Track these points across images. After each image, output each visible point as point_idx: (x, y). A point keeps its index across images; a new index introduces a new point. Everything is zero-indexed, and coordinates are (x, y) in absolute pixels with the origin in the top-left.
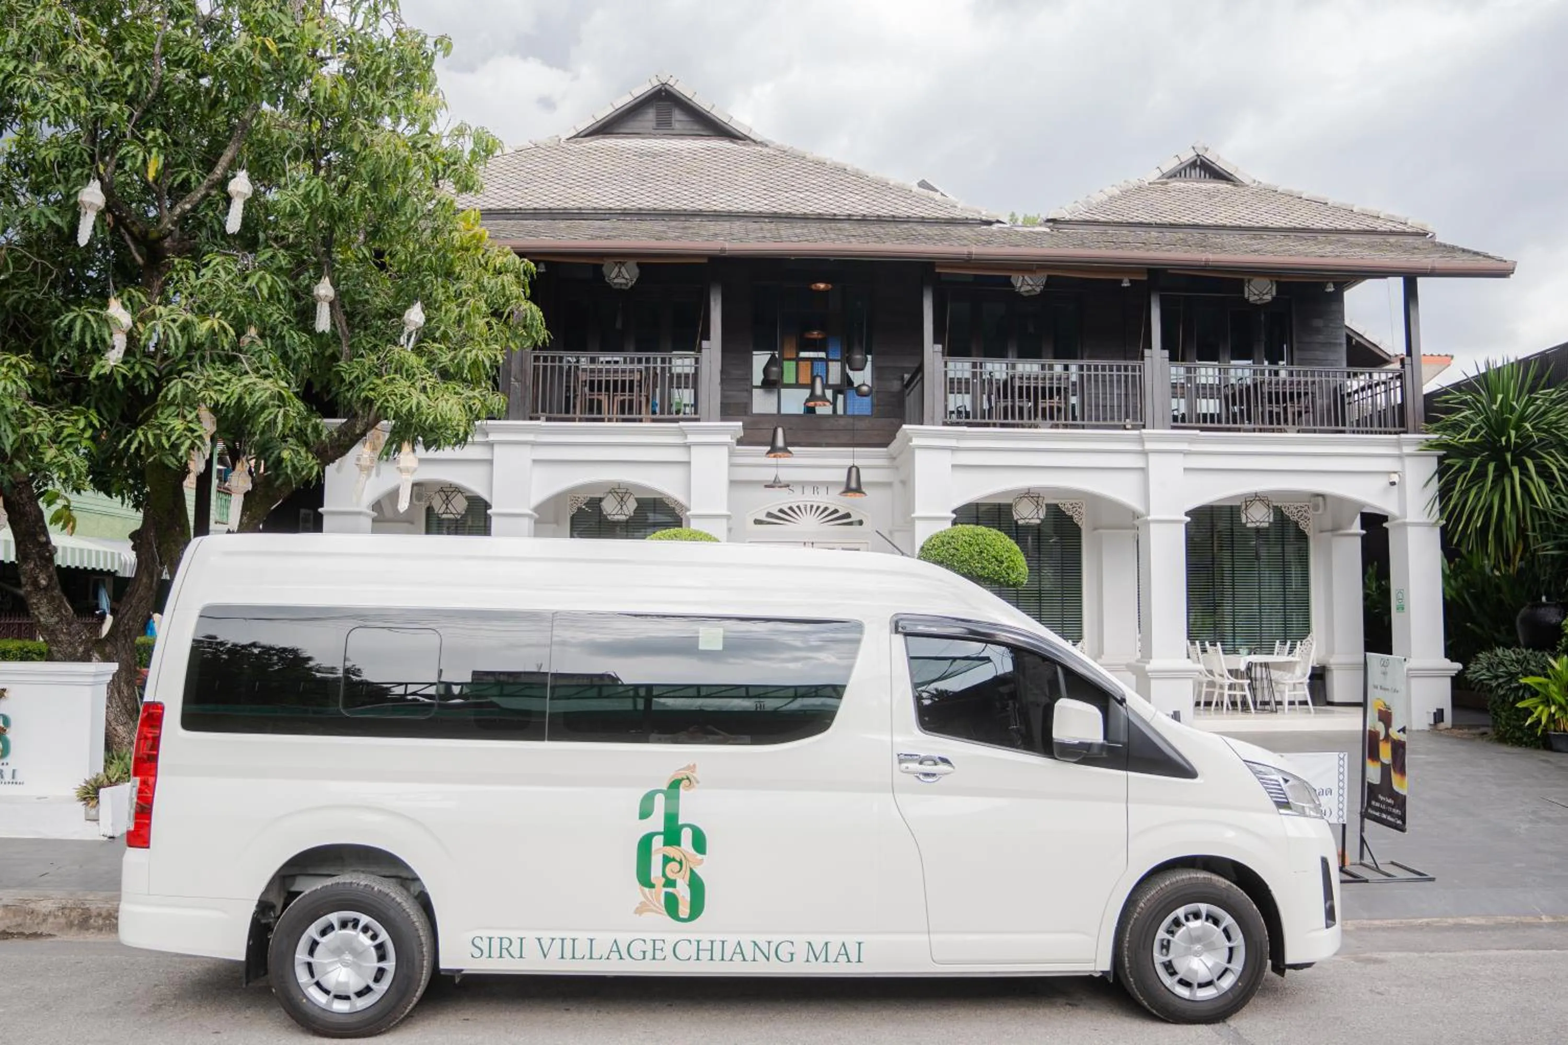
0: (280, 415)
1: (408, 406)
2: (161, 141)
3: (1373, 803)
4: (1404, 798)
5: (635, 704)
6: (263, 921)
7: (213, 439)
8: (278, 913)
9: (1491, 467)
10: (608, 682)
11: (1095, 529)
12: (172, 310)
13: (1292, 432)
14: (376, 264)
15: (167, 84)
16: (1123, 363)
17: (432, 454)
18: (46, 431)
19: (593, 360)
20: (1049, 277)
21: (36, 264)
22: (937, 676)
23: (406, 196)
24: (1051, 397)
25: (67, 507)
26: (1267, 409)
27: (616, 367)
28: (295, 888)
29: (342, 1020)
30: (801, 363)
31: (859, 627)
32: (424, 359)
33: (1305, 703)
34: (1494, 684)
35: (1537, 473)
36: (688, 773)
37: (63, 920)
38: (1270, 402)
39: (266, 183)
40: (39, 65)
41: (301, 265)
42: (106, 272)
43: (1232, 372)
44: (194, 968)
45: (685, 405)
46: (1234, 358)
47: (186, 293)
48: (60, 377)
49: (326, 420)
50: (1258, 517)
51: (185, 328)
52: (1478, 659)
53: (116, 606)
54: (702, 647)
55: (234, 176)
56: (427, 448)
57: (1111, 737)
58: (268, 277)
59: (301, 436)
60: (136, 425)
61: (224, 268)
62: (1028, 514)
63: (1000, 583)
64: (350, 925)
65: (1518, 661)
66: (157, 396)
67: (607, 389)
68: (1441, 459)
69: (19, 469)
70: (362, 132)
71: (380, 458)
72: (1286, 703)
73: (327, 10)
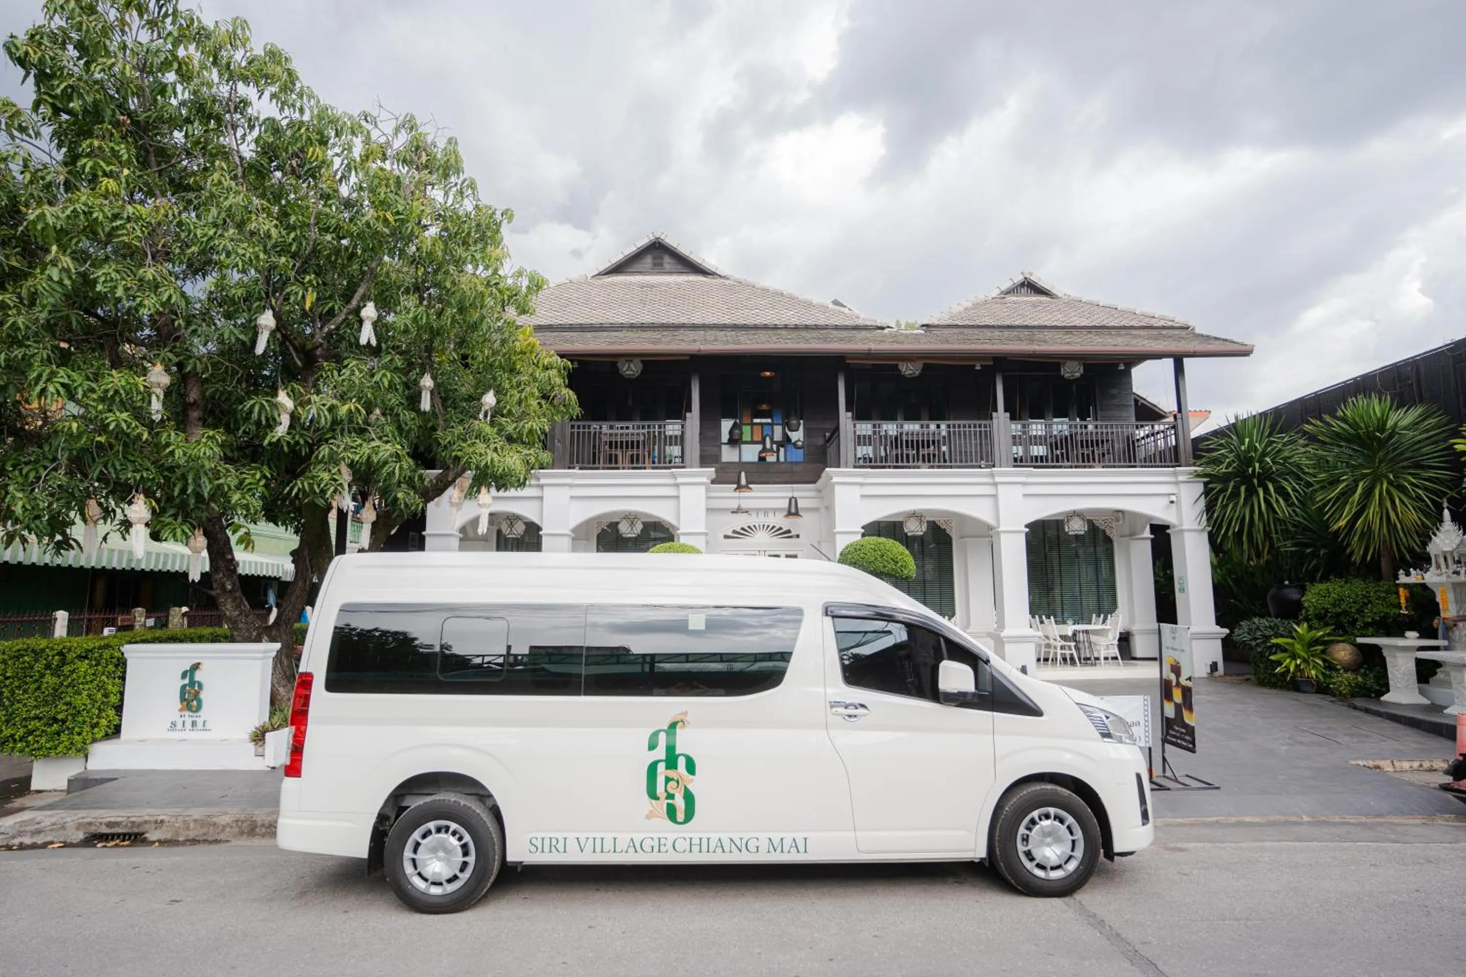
0: (397, 468)
1: (484, 462)
2: (314, 282)
3: (1171, 732)
4: (1193, 728)
5: (643, 669)
6: (381, 829)
7: (350, 486)
8: (392, 822)
9: (1243, 488)
10: (621, 652)
11: (962, 537)
12: (322, 398)
13: (1098, 467)
14: (462, 364)
15: (319, 244)
16: (978, 422)
17: (501, 493)
18: (233, 482)
19: (611, 427)
20: (925, 364)
21: (227, 367)
22: (853, 644)
23: (483, 318)
24: (928, 447)
25: (248, 534)
26: (1080, 451)
27: (627, 431)
28: (404, 804)
29: (438, 900)
30: (755, 427)
31: (799, 611)
32: (496, 429)
33: (1116, 658)
34: (1254, 643)
35: (1275, 492)
36: (682, 717)
37: (237, 830)
38: (1082, 447)
39: (387, 309)
40: (231, 231)
41: (411, 365)
42: (276, 371)
43: (1055, 427)
44: (330, 863)
45: (676, 457)
46: (1054, 417)
47: (332, 386)
48: (243, 445)
49: (428, 471)
50: (1076, 527)
51: (331, 409)
52: (1241, 626)
53: (280, 601)
54: (691, 628)
55: (365, 306)
56: (498, 490)
57: (980, 687)
58: (388, 375)
59: (410, 483)
60: (296, 477)
61: (358, 369)
62: (914, 528)
63: (897, 578)
64: (443, 830)
65: (1270, 627)
66: (311, 456)
67: (622, 447)
68: (1206, 484)
69: (213, 509)
70: (452, 275)
71: (465, 498)
72: (1102, 659)
73: (428, 193)
